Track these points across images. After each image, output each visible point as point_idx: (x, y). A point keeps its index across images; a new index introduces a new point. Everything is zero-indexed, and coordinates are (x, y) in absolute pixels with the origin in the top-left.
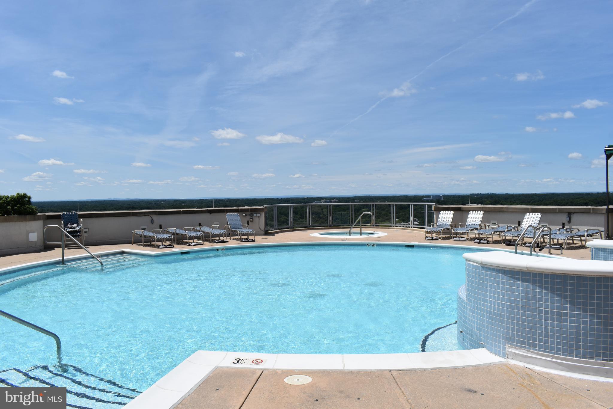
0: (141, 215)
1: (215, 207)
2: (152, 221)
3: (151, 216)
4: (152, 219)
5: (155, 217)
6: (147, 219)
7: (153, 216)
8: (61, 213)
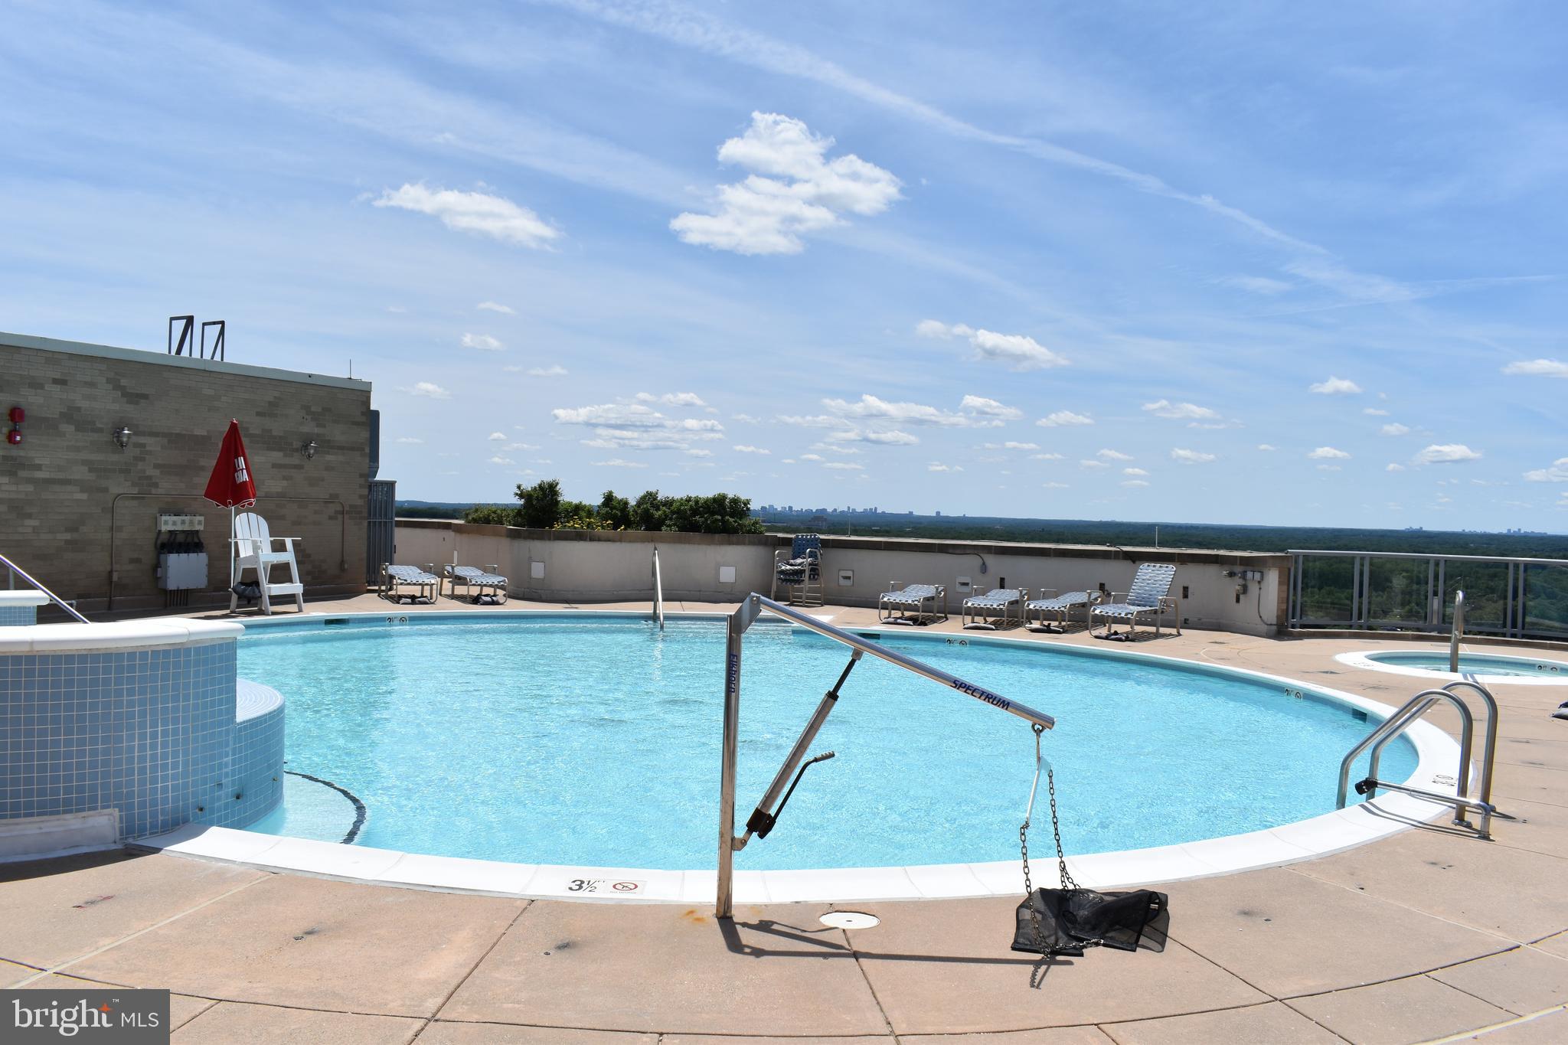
0: (958, 552)
1: (1161, 545)
2: (984, 569)
3: (982, 555)
4: (984, 563)
5: (991, 560)
6: (974, 561)
7: (986, 555)
8: (793, 536)
